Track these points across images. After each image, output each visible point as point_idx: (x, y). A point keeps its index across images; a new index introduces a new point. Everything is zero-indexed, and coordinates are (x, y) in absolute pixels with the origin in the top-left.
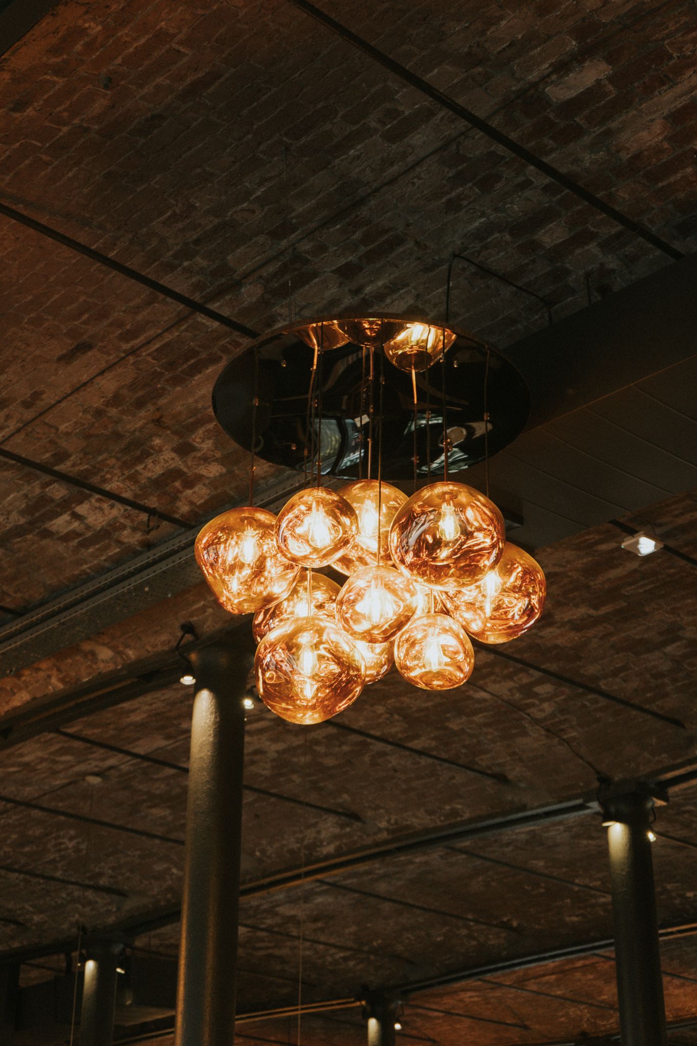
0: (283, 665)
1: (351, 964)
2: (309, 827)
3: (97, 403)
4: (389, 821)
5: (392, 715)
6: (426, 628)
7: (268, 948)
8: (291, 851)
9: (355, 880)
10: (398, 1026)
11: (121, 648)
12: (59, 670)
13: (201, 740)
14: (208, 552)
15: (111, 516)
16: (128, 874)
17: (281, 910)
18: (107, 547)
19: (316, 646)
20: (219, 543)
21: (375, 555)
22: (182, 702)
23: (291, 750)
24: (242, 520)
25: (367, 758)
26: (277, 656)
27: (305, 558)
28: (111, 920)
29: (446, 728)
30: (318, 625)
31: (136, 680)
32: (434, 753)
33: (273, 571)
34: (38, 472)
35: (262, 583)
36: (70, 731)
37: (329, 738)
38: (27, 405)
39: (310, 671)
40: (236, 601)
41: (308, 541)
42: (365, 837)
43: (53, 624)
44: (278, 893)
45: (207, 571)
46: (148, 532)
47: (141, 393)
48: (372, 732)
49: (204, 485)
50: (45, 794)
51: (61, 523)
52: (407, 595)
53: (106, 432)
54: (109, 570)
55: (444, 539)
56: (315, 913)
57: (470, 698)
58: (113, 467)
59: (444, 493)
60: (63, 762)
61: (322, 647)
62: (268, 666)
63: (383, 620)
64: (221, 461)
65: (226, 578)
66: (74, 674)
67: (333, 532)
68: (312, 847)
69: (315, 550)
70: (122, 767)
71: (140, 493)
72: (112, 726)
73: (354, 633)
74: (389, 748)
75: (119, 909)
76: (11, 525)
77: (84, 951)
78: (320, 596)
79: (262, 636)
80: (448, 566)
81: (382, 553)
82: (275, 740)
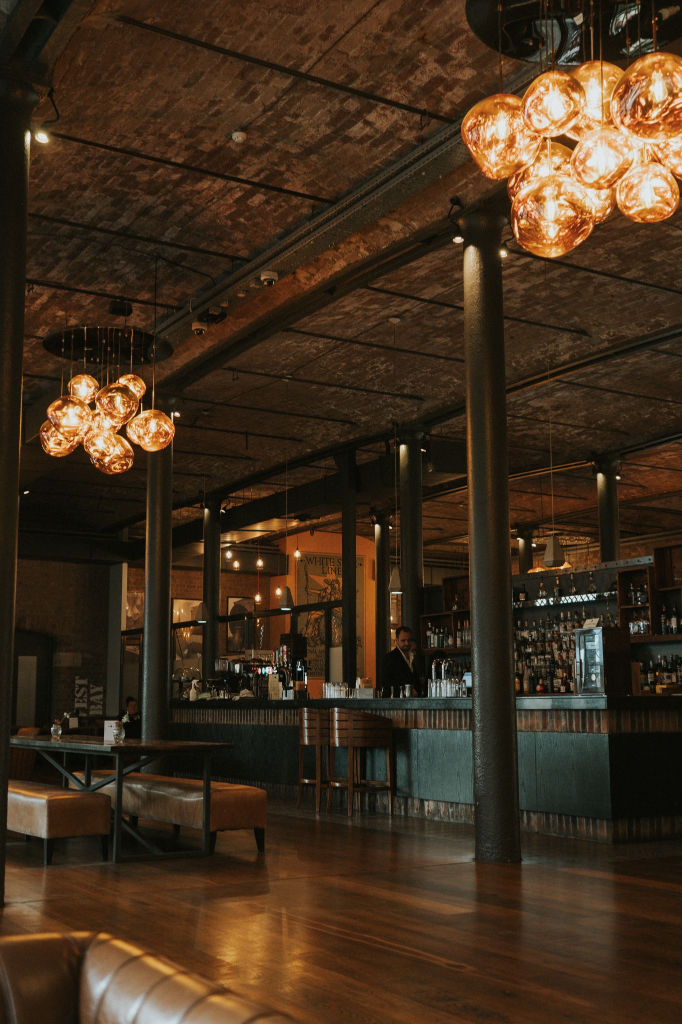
0: (533, 213)
1: (583, 437)
2: (549, 343)
3: (376, 29)
4: (609, 334)
5: (609, 255)
6: (641, 175)
7: (522, 430)
8: (538, 361)
9: (584, 379)
10: (618, 478)
11: (408, 222)
12: (365, 242)
13: (471, 283)
14: (472, 133)
15: (393, 120)
16: (423, 385)
17: (532, 403)
18: (391, 145)
19: (557, 197)
20: (479, 125)
21: (599, 122)
22: (453, 258)
23: (535, 287)
24: (496, 105)
25: (591, 289)
26: (528, 207)
27: (546, 129)
28: (414, 416)
29: (651, 261)
30: (557, 181)
31: (419, 244)
32: (642, 280)
33: (522, 143)
34: (337, 91)
35: (514, 153)
36: (375, 286)
37: (563, 276)
38: (324, 38)
39: (553, 216)
40: (495, 170)
41: (547, 115)
42: (591, 347)
43: (358, 207)
44: (530, 392)
45: (472, 148)
46: (422, 129)
47: (407, 17)
48: (594, 269)
49: (461, 87)
50: (361, 334)
51: (357, 130)
52: (626, 150)
53: (384, 53)
54: (395, 162)
55: (654, 101)
56: (556, 403)
57: (669, 236)
58: (391, 81)
59: (654, 63)
60: (372, 310)
61: (562, 198)
62: (522, 216)
63: (607, 172)
64: (472, 66)
65: (486, 152)
66: (375, 244)
67: (566, 106)
68: (554, 356)
69: (553, 122)
70: (414, 309)
71: (413, 99)
72: (405, 281)
73: (585, 184)
74: (608, 279)
75: (419, 409)
76: (322, 135)
77: (398, 439)
78: (557, 160)
79: (514, 196)
80: (658, 124)
81: (605, 120)
82: (523, 281)
